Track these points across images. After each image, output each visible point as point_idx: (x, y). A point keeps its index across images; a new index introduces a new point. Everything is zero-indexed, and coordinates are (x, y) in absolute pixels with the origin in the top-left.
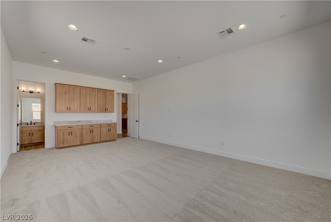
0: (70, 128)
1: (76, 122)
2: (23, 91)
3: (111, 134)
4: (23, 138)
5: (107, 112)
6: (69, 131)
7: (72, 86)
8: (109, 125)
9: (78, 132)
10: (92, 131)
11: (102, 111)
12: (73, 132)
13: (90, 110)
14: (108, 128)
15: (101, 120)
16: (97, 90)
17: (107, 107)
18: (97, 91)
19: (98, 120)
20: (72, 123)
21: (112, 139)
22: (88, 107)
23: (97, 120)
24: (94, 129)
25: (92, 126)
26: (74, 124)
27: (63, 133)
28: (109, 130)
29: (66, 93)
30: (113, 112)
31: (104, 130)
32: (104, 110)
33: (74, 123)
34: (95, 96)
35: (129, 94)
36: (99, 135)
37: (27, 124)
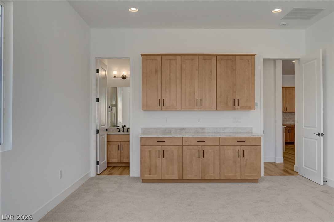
0: (161, 144)
1: (176, 129)
2: (115, 77)
3: (246, 165)
4: (112, 152)
5: (238, 108)
6: (159, 148)
7: (166, 56)
8: (241, 140)
9: (176, 153)
10: (201, 154)
11: (226, 108)
12: (167, 151)
13: (199, 104)
14: (238, 148)
15: (225, 129)
16: (214, 58)
17: (238, 97)
18: (214, 61)
19: (220, 128)
20: (170, 133)
21: (247, 175)
22: (197, 97)
23: (217, 128)
24: (206, 149)
25: (201, 141)
26: (168, 136)
27: (150, 151)
28: (241, 154)
29: (156, 71)
30: (251, 108)
31: (230, 152)
32: (231, 104)
33: (172, 132)
34: (211, 72)
35: (299, 60)
36: (217, 162)
37: (119, 131)
